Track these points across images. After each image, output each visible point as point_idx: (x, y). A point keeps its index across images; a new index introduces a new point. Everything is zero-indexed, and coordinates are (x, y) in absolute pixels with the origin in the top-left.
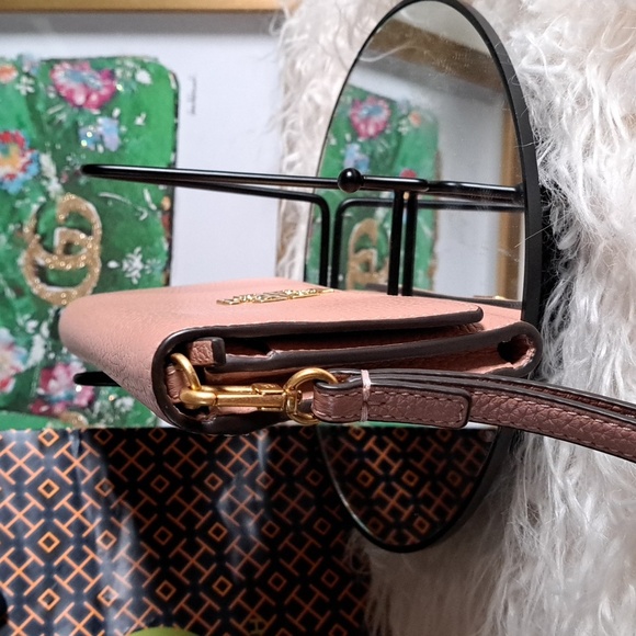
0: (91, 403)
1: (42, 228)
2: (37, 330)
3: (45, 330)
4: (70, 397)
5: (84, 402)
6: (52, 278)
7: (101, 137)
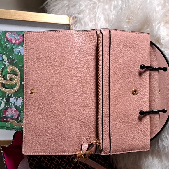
0: (18, 118)
1: (3, 74)
2: (3, 100)
3: (5, 100)
4: (12, 117)
5: (16, 117)
6: (6, 86)
7: (20, 51)
